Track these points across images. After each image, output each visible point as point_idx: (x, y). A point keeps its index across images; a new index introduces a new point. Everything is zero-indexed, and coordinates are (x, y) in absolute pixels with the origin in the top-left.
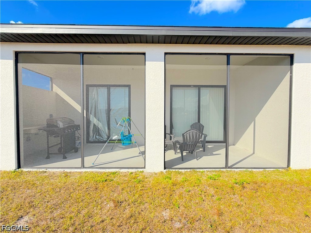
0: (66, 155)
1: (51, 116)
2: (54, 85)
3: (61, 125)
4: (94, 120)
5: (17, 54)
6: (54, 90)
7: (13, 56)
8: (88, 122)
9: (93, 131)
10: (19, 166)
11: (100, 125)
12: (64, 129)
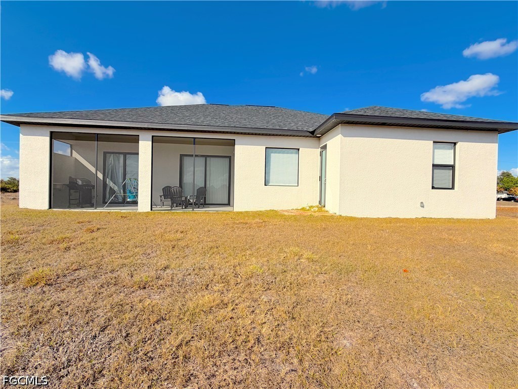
0: (83, 206)
1: (70, 177)
2: (73, 151)
3: (80, 182)
4: (110, 184)
5: (51, 133)
6: (73, 156)
7: (49, 134)
8: (105, 185)
9: (109, 193)
10: (50, 207)
11: (116, 188)
12: (82, 185)
